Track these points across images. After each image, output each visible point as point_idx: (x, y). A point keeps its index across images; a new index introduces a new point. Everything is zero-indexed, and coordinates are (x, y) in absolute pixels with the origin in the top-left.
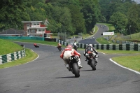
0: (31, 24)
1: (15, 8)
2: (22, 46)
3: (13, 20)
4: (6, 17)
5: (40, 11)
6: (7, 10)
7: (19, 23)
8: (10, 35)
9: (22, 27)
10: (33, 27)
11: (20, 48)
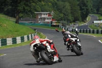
0: (41, 14)
1: (30, 3)
2: (35, 30)
3: (29, 11)
4: (24, 9)
5: (48, 5)
6: (25, 4)
7: (33, 13)
8: (26, 22)
9: (35, 17)
10: (43, 16)
11: (34, 31)
